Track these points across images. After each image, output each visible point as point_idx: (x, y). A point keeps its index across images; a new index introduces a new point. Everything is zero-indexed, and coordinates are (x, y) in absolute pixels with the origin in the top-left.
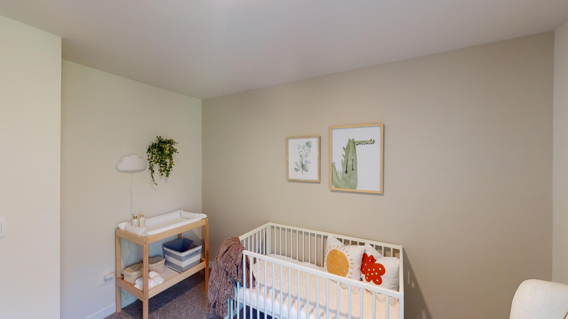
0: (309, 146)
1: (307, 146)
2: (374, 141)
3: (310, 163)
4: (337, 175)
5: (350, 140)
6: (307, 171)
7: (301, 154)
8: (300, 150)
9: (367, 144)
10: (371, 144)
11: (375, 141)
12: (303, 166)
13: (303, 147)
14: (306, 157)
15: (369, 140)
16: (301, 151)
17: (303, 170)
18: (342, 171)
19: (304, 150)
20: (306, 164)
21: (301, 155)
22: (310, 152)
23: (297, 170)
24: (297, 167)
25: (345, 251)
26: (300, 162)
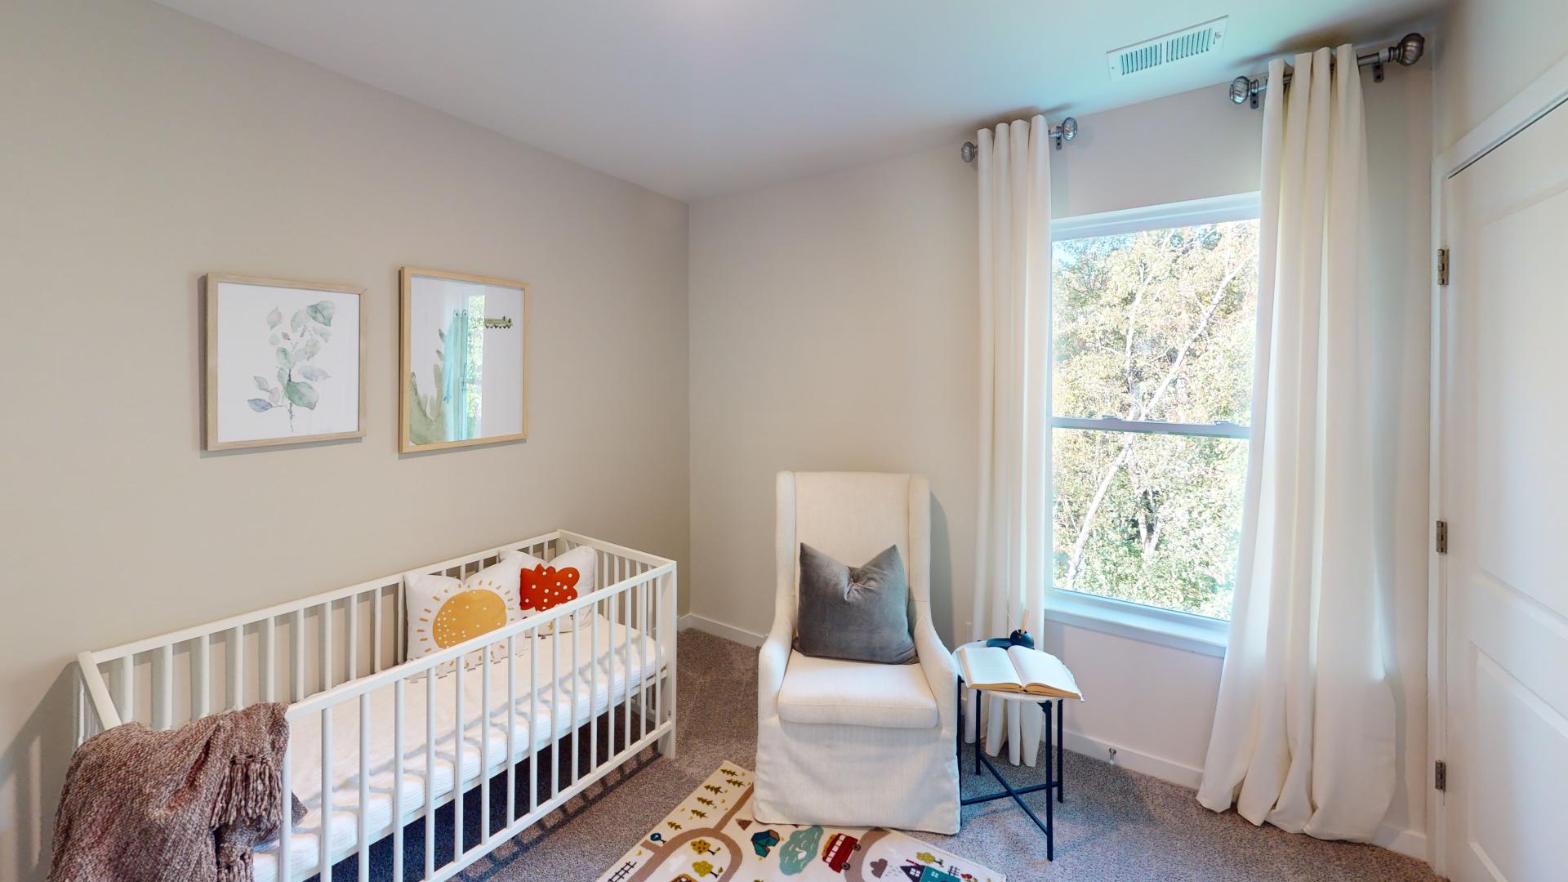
0: (320, 318)
1: (314, 318)
2: (509, 321)
3: (326, 376)
4: (421, 410)
5: (457, 314)
6: (311, 406)
7: (283, 344)
8: (278, 330)
9: (496, 327)
10: (505, 327)
11: (512, 322)
12: (291, 389)
13: (293, 321)
14: (311, 355)
16: (286, 336)
17: (293, 402)
18: (435, 399)
19: (300, 330)
20: (308, 381)
21: (284, 351)
22: (326, 341)
23: (261, 406)
24: (265, 396)
26: (280, 377)
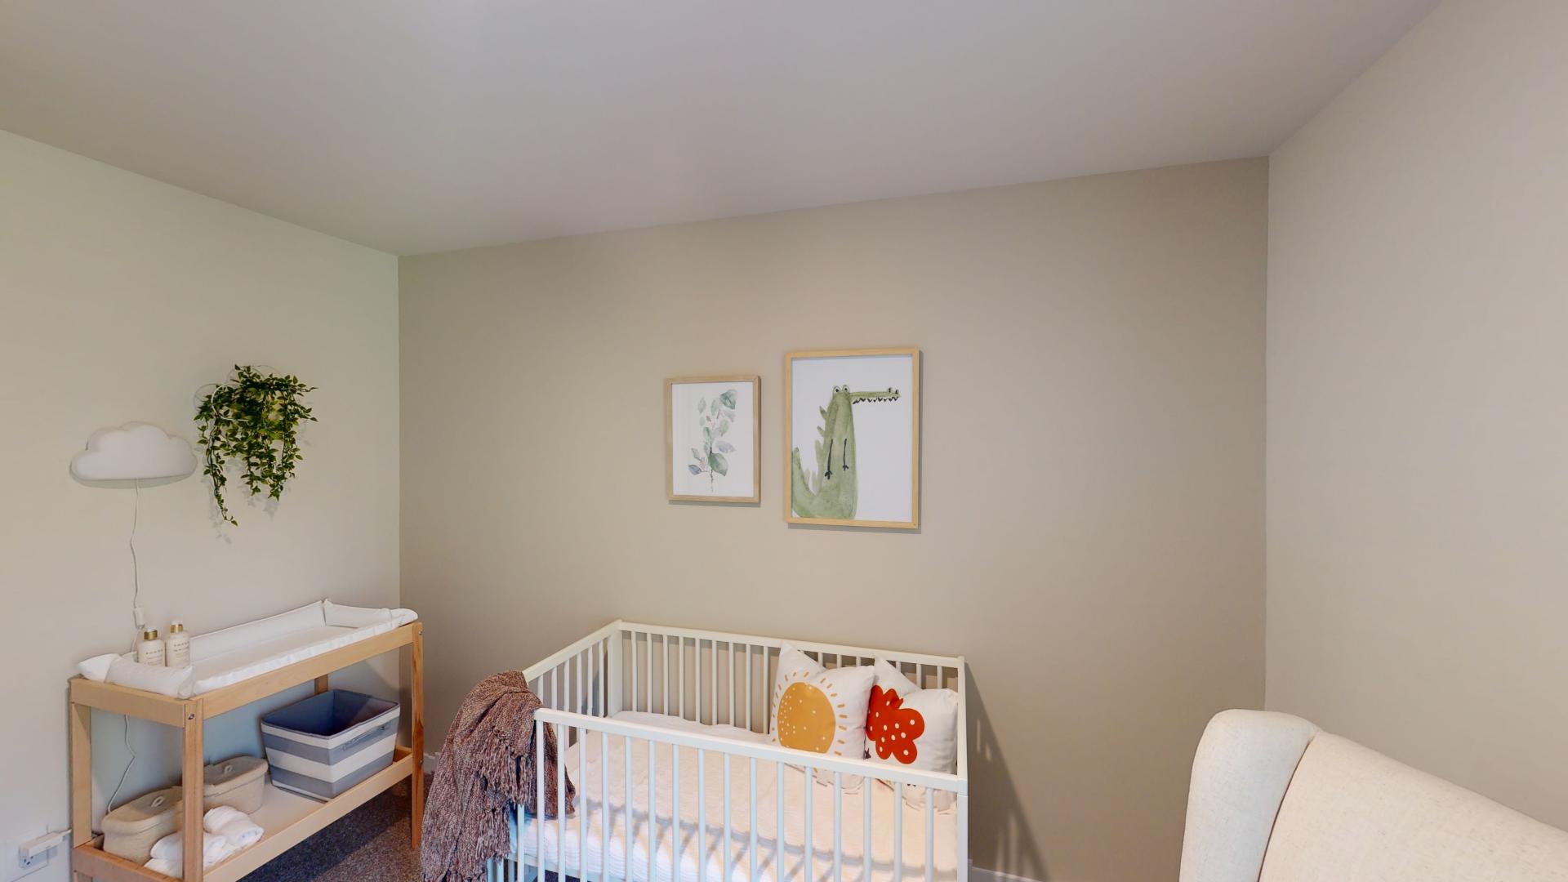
0: (729, 404)
1: (725, 404)
2: (896, 393)
3: (733, 450)
4: (804, 483)
5: (837, 391)
6: (724, 473)
7: (708, 424)
8: (704, 415)
9: (880, 400)
10: (890, 400)
11: (900, 393)
12: (713, 459)
13: (712, 407)
14: (723, 433)
15: (885, 389)
16: (708, 419)
17: (713, 469)
18: (817, 473)
19: (716, 413)
20: (721, 453)
21: (708, 430)
22: (732, 421)
23: (696, 470)
24: (697, 463)
25: (827, 683)
26: (705, 449)
